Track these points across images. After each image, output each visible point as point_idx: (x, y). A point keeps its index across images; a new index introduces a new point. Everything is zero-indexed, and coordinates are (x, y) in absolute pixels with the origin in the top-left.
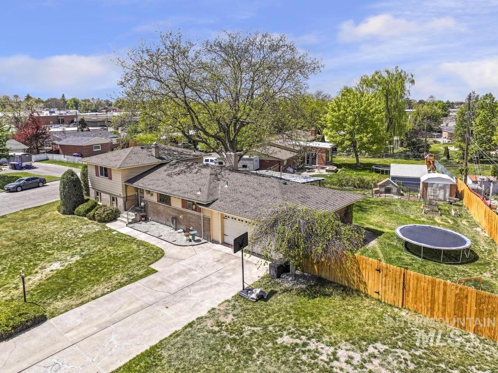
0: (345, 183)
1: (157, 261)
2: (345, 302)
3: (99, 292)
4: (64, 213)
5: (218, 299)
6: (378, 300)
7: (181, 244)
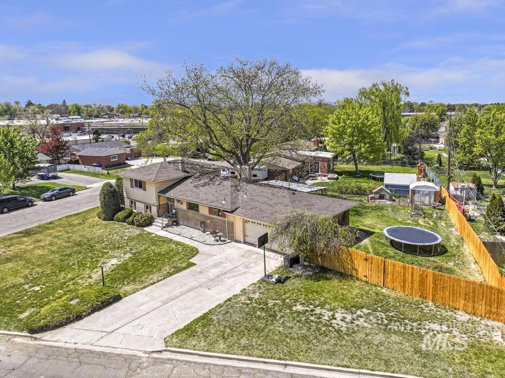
0: (344, 190)
1: (194, 256)
2: (341, 284)
3: (155, 280)
4: (105, 219)
5: (246, 283)
6: (366, 282)
7: (211, 243)
